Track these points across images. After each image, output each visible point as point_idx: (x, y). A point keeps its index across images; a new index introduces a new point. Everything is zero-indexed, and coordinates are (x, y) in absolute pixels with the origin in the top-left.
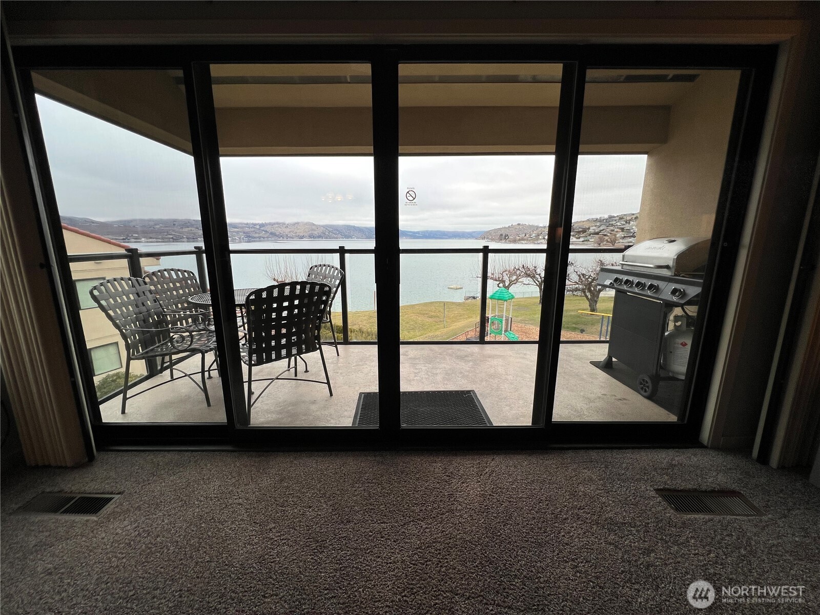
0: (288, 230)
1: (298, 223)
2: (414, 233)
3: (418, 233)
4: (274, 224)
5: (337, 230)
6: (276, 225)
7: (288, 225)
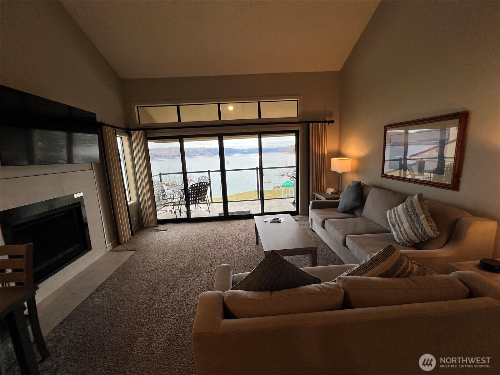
0: (165, 152)
1: (171, 148)
2: (242, 150)
3: (245, 150)
4: (157, 149)
5: (196, 151)
6: (158, 150)
7: (165, 149)
